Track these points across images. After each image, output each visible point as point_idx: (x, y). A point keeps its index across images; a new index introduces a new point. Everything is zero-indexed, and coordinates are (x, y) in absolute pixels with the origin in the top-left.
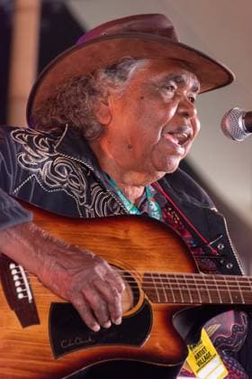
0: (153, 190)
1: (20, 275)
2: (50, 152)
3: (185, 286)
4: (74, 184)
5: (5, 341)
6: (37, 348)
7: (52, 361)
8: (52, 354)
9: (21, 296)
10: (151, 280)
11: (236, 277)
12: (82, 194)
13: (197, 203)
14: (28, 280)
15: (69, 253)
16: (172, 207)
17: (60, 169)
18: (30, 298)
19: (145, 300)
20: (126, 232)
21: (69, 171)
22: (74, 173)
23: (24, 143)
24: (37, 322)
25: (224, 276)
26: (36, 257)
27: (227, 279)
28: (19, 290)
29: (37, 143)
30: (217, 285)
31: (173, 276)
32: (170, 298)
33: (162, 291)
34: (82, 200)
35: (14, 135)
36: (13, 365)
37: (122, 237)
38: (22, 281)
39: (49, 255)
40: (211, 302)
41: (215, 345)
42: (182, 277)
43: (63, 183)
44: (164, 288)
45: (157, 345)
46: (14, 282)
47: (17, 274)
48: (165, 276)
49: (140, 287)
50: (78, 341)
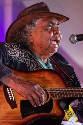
0: (50, 60)
1: (10, 92)
2: (18, 49)
3: (63, 92)
4: (26, 59)
5: (6, 114)
6: (17, 116)
7: (22, 120)
8: (22, 118)
9: (11, 99)
10: (52, 91)
11: (80, 88)
12: (28, 62)
13: (64, 63)
14: (13, 93)
15: (26, 83)
16: (56, 65)
17: (22, 55)
18: (14, 99)
19: (51, 97)
20: (44, 75)
21: (24, 55)
22: (26, 56)
23: (9, 47)
24: (16, 107)
25: (76, 88)
26: (15, 85)
27: (77, 89)
28: (10, 97)
29: (14, 47)
30: (74, 91)
31: (59, 89)
32: (59, 96)
33: (56, 94)
34: (29, 64)
35: (6, 45)
36: (9, 122)
37: (42, 77)
38: (11, 94)
39: (19, 84)
40: (72, 97)
41: (73, 110)
42: (62, 89)
43: (23, 59)
44: (56, 93)
45: (55, 112)
46: (8, 94)
47: (9, 92)
48: (57, 89)
49: (49, 93)
50: (30, 113)
